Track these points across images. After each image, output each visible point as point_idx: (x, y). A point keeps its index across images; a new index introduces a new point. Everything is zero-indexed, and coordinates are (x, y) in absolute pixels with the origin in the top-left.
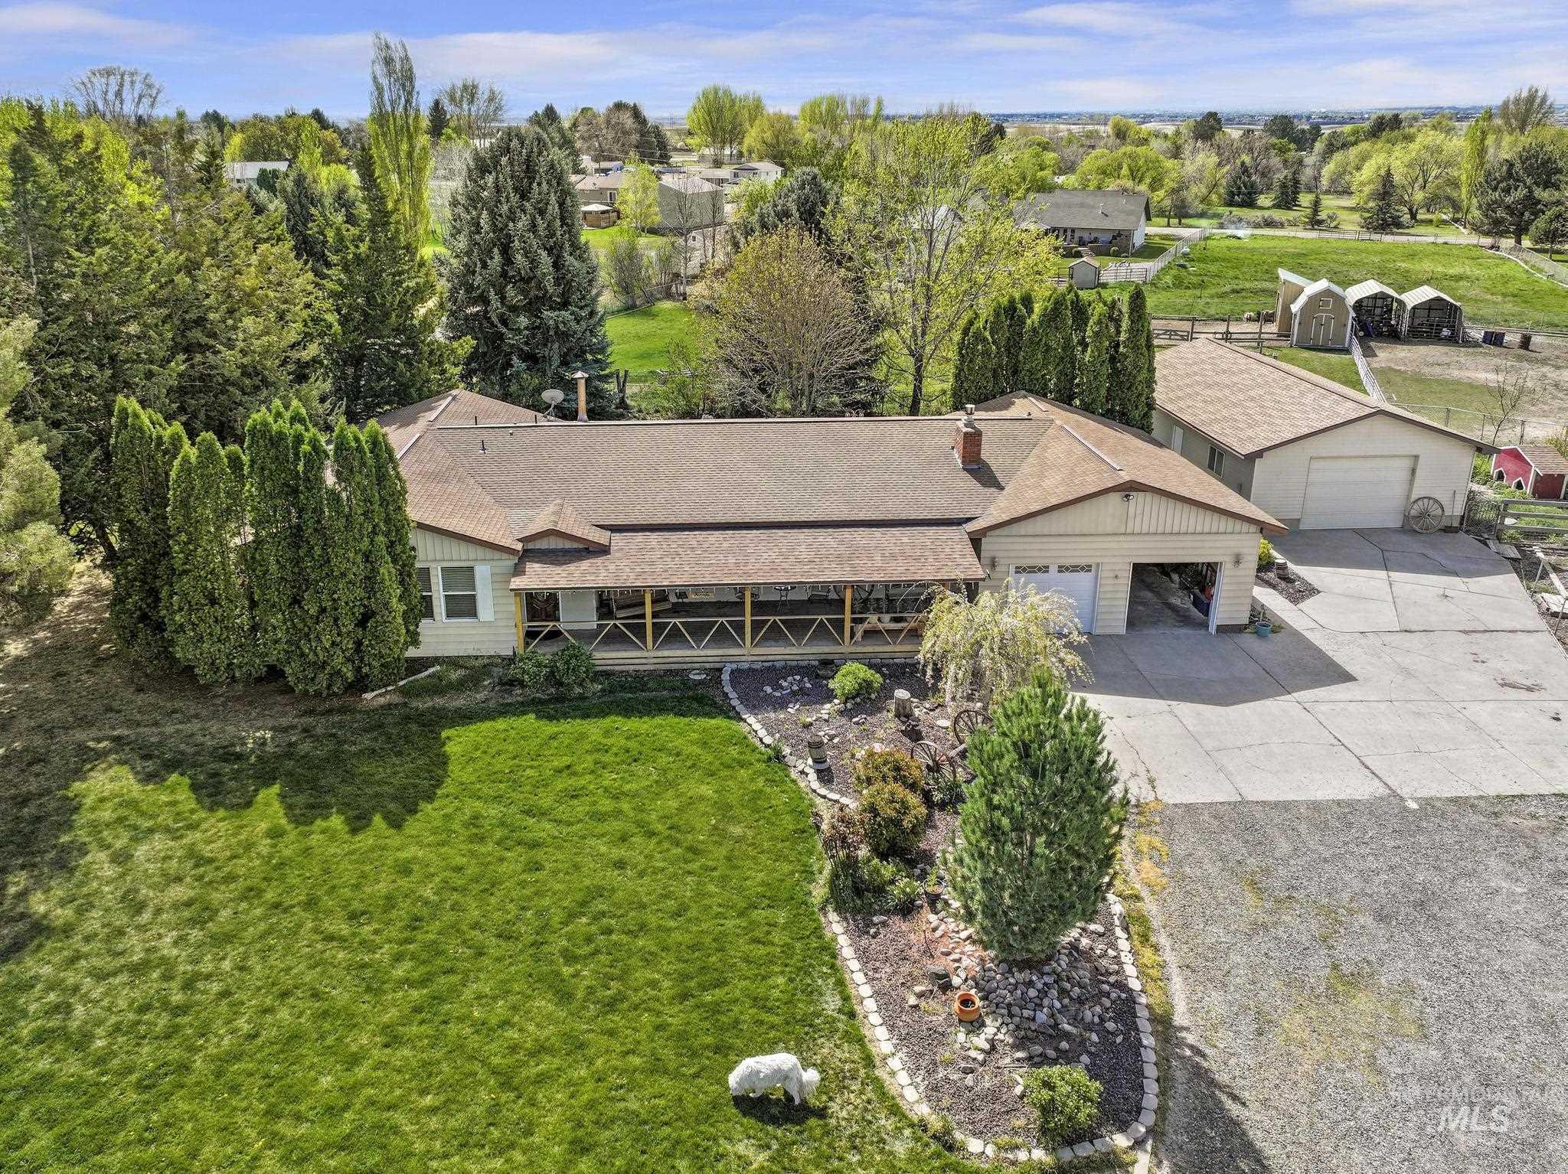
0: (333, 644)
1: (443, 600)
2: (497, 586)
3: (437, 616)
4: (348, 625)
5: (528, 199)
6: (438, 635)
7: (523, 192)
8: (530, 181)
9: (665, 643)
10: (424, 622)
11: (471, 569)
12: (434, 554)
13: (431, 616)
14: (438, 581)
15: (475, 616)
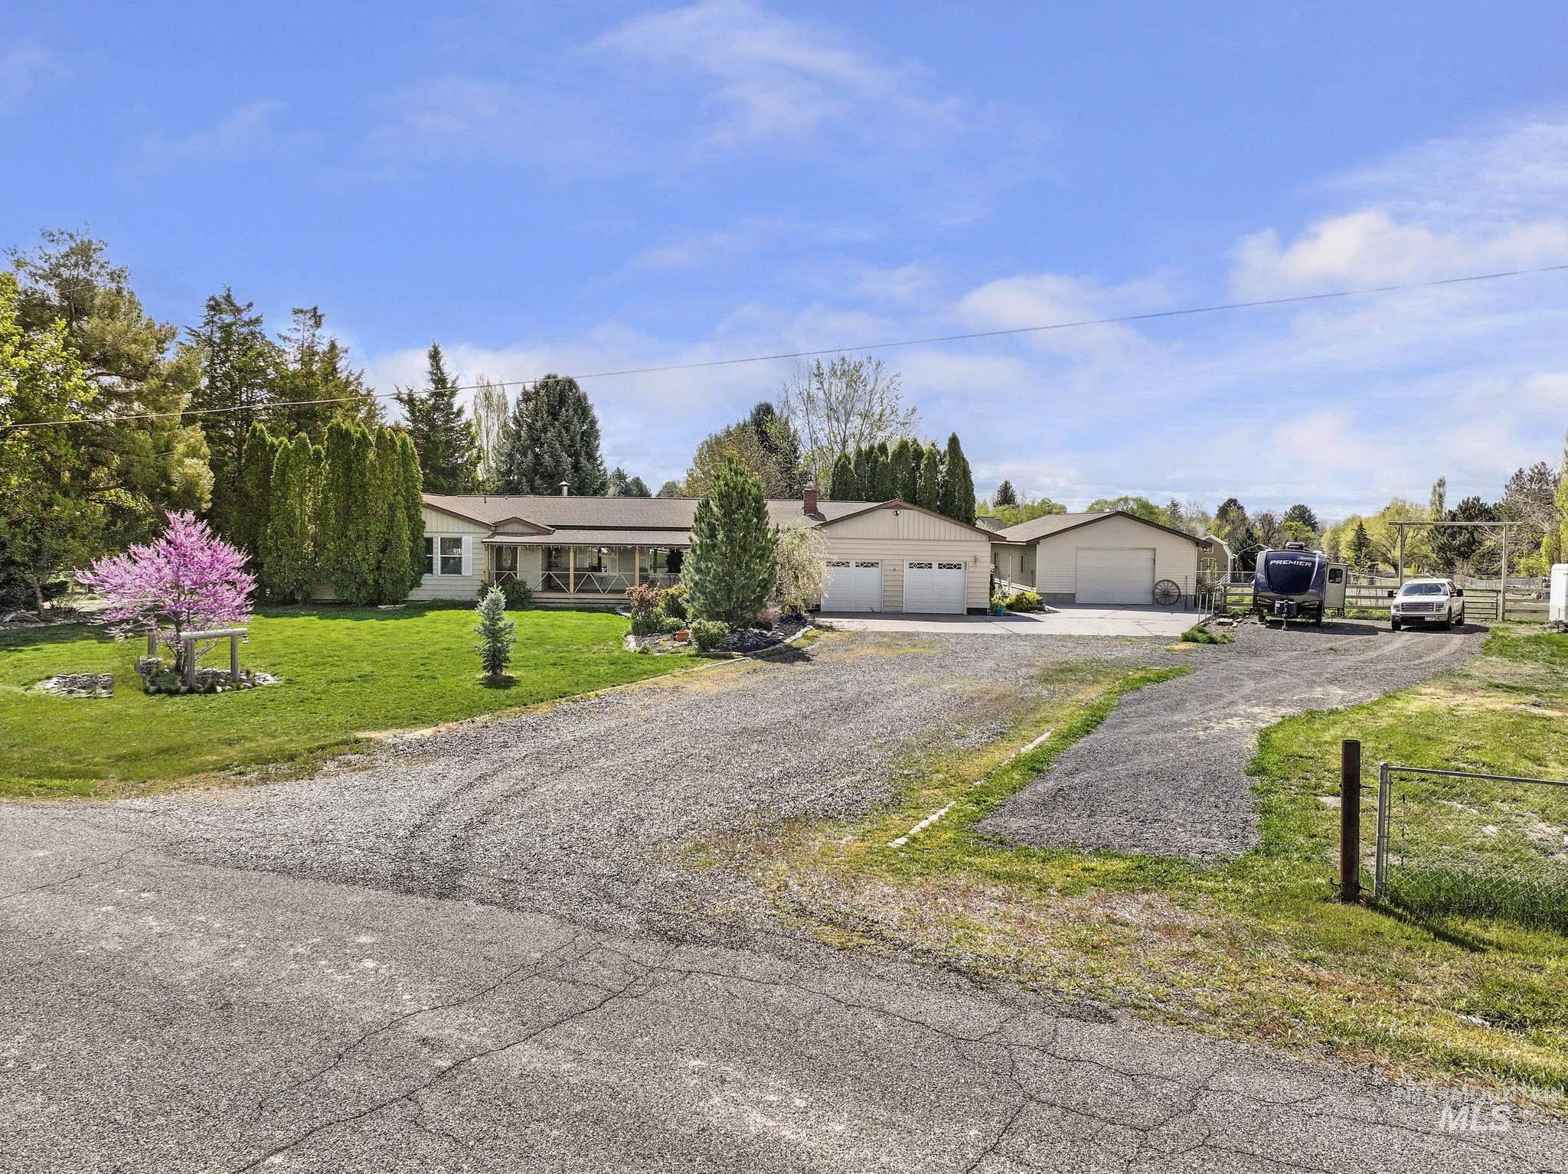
0: (364, 559)
1: (439, 559)
2: (476, 551)
3: (435, 572)
4: (374, 547)
5: (557, 420)
6: (434, 584)
7: (554, 415)
8: (561, 408)
9: (582, 590)
10: (426, 574)
11: (460, 539)
12: (436, 528)
13: (431, 572)
14: (437, 546)
15: (460, 572)
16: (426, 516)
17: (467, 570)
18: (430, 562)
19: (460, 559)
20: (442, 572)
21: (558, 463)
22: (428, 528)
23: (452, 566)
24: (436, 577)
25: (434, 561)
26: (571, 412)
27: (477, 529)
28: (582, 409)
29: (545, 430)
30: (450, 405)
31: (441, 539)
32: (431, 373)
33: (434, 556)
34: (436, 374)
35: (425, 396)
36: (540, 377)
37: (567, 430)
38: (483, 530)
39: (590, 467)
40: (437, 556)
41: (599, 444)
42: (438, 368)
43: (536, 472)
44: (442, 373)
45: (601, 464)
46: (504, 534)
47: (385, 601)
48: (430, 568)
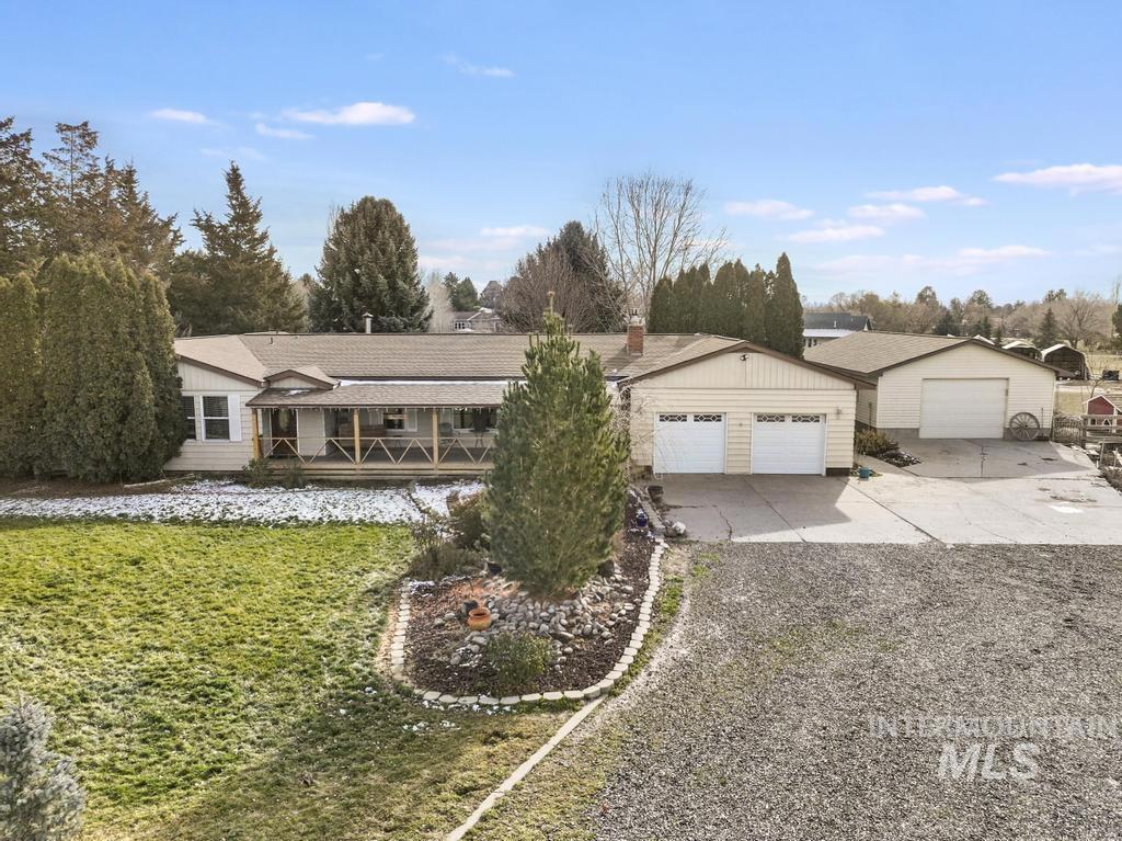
1: (203, 424)
2: (245, 412)
3: (198, 437)
5: (374, 242)
6: (199, 452)
7: (371, 238)
8: (378, 230)
9: (370, 458)
10: (188, 440)
11: (225, 398)
12: (196, 385)
13: (194, 437)
14: (199, 406)
15: (228, 438)
16: (185, 372)
17: (235, 432)
18: (192, 426)
19: (227, 421)
20: (207, 438)
21: (375, 283)
22: (186, 386)
23: (219, 430)
24: (200, 443)
25: (197, 425)
26: (387, 234)
27: (245, 386)
28: (399, 230)
29: (362, 252)
30: (251, 231)
31: (204, 398)
33: (196, 418)
34: (237, 199)
35: (225, 221)
36: (357, 199)
37: (384, 252)
38: (251, 388)
39: (407, 287)
40: (200, 419)
41: (416, 264)
42: (239, 192)
43: (355, 293)
44: (242, 198)
45: (418, 283)
46: (278, 391)
47: (132, 478)
48: (192, 433)
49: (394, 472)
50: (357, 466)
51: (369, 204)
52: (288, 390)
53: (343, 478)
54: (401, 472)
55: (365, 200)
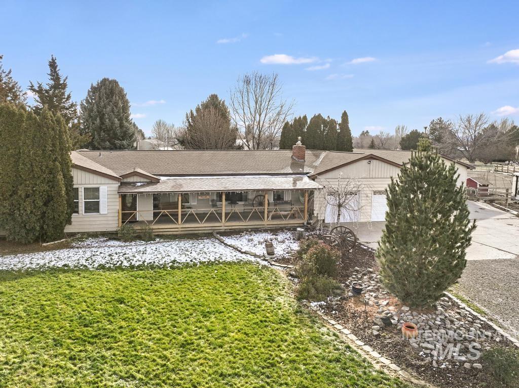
1: (83, 203)
3: (80, 212)
4: (39, 202)
5: (111, 102)
6: (81, 221)
7: (109, 99)
8: (112, 96)
9: (187, 221)
10: (74, 214)
11: (98, 188)
12: (81, 181)
13: (77, 212)
14: (81, 194)
15: (99, 212)
16: (74, 173)
17: (103, 209)
18: (76, 205)
19: (98, 202)
20: (85, 212)
22: (75, 182)
23: (93, 207)
24: (81, 216)
25: (80, 205)
26: (117, 98)
27: (111, 181)
30: (63, 94)
31: (85, 188)
32: (51, 75)
33: (80, 201)
34: (54, 76)
38: (114, 182)
40: (82, 201)
42: (55, 72)
44: (57, 75)
46: (129, 183)
47: (47, 239)
48: (76, 210)
49: (200, 229)
50: (179, 227)
51: (107, 82)
52: (135, 183)
53: (171, 233)
54: (204, 228)
55: (105, 80)
